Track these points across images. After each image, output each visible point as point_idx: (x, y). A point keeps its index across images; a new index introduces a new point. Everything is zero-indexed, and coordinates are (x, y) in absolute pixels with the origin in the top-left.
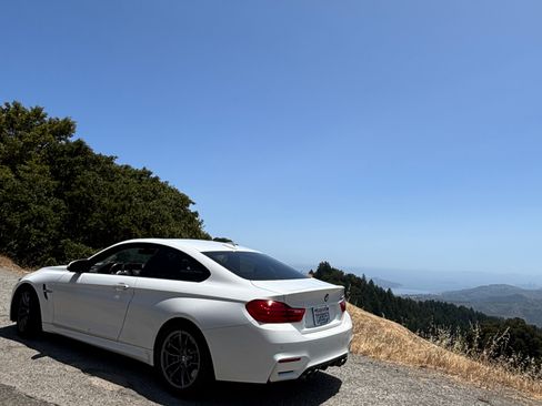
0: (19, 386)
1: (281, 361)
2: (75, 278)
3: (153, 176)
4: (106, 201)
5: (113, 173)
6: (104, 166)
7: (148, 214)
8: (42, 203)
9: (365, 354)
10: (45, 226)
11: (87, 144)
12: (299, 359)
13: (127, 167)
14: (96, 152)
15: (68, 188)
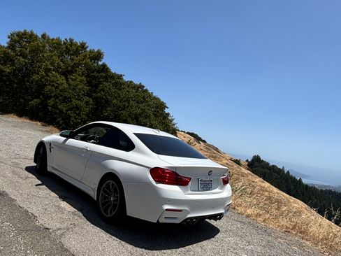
0: (19, 200)
1: (167, 210)
2: (65, 141)
3: (145, 88)
4: (115, 101)
5: (121, 84)
6: (116, 80)
7: (139, 111)
8: (80, 99)
9: (248, 216)
10: (79, 113)
11: (108, 66)
12: (181, 211)
13: (131, 82)
14: (113, 71)
15: (95, 92)
